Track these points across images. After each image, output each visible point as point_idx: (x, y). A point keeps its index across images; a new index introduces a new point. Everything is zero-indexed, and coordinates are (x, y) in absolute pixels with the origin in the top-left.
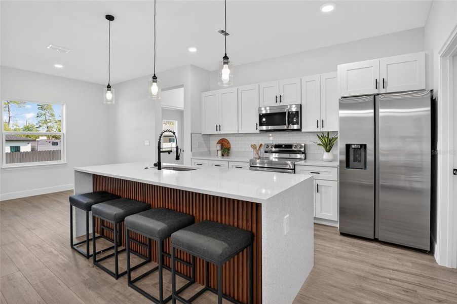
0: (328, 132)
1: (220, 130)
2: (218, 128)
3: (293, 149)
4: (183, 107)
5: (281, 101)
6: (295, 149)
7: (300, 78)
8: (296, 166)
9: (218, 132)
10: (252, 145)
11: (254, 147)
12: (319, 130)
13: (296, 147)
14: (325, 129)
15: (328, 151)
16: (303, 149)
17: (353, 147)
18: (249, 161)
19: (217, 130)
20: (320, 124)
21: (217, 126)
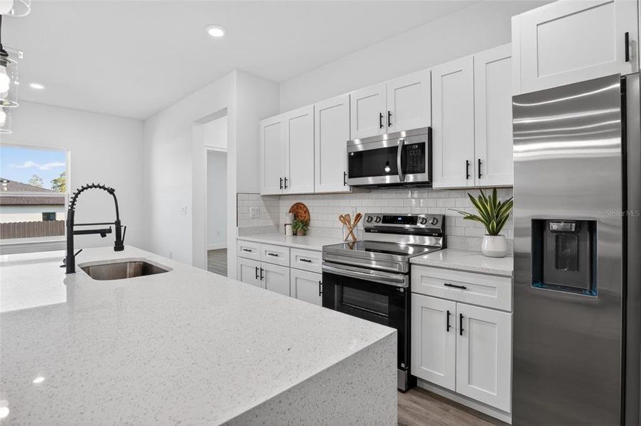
0: (495, 189)
1: (286, 187)
2: (283, 183)
3: (419, 225)
4: (226, 147)
5: (390, 124)
6: (423, 226)
7: (428, 70)
8: (412, 266)
9: (284, 192)
10: (341, 216)
11: (345, 219)
12: (470, 183)
13: (424, 221)
14: (484, 182)
15: (494, 233)
16: (439, 226)
17: (554, 226)
18: (321, 250)
19: (281, 187)
20: (473, 170)
21: (281, 180)
